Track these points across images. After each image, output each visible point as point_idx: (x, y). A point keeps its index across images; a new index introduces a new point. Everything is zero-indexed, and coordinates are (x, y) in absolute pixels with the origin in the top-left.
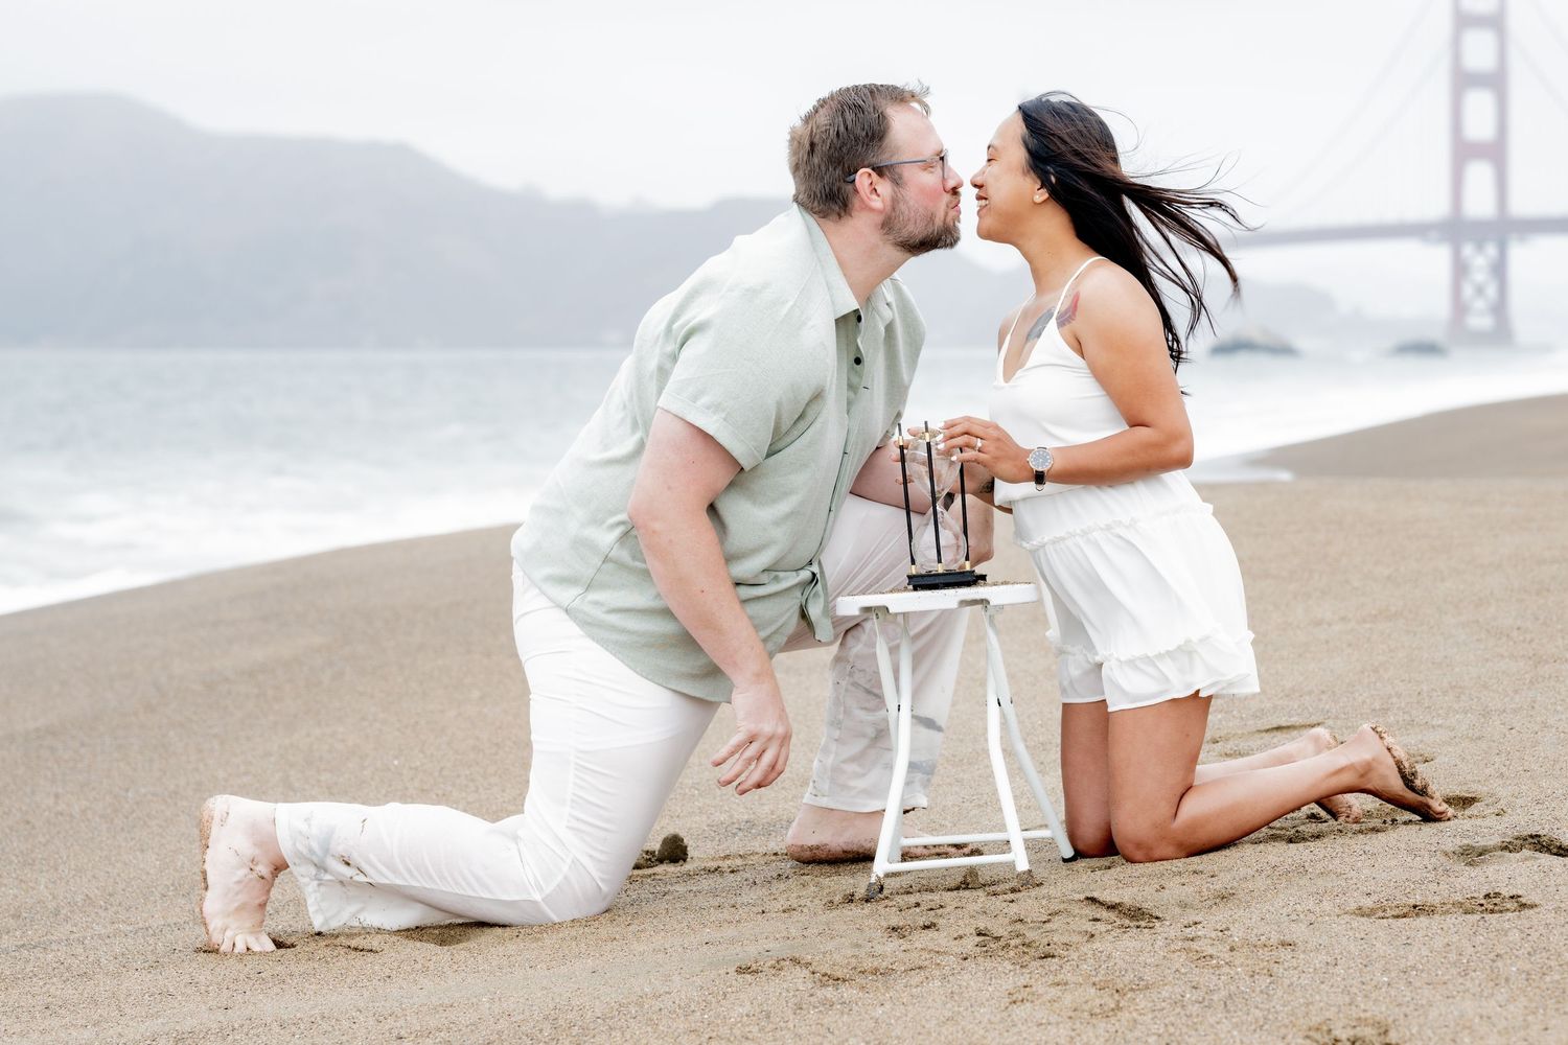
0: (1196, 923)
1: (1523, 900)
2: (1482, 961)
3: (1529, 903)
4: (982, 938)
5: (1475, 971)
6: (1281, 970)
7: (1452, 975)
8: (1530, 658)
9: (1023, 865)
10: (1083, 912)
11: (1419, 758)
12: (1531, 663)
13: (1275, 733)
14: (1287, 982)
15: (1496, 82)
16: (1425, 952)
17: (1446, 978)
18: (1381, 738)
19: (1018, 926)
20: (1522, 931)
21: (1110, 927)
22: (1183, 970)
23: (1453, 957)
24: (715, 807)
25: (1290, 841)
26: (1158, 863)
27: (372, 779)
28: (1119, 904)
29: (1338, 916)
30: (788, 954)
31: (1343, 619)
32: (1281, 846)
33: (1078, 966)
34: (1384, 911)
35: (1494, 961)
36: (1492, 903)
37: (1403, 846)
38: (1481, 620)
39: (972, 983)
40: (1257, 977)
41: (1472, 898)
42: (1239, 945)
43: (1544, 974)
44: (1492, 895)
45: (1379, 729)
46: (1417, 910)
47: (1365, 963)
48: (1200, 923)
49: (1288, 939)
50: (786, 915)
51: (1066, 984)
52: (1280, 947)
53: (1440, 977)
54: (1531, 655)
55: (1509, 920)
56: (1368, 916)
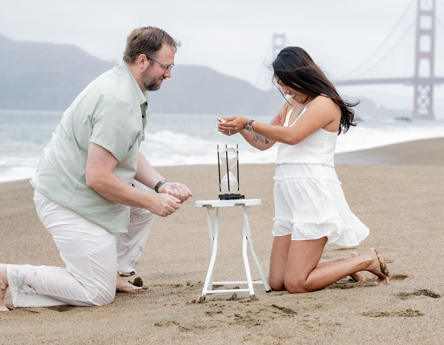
0: (308, 315)
1: (420, 313)
2: (404, 333)
3: (421, 313)
4: (237, 317)
5: (401, 337)
6: (335, 333)
7: (393, 338)
8: (429, 228)
9: (252, 293)
10: (271, 310)
11: (388, 261)
12: (429, 230)
13: (340, 251)
14: (337, 337)
15: (431, 33)
16: (384, 329)
17: (391, 339)
18: (377, 254)
19: (249, 314)
20: (418, 324)
21: (279, 315)
22: (302, 332)
23: (394, 331)
24: (153, 268)
25: (342, 288)
26: (298, 294)
27: (44, 254)
28: (283, 308)
29: (356, 315)
30: (172, 320)
31: (367, 212)
32: (339, 290)
33: (267, 328)
34: (372, 314)
35: (408, 333)
36: (409, 313)
37: (380, 292)
38: (413, 214)
39: (231, 333)
40: (327, 335)
41: (402, 311)
42: (322, 324)
43: (424, 339)
44: (409, 310)
45: (377, 251)
46: (383, 314)
47: (364, 332)
48: (309, 315)
49: (339, 322)
50: (173, 306)
51: (263, 335)
52: (336, 325)
53: (389, 338)
54: (429, 227)
55: (414, 319)
56: (367, 316)
